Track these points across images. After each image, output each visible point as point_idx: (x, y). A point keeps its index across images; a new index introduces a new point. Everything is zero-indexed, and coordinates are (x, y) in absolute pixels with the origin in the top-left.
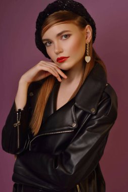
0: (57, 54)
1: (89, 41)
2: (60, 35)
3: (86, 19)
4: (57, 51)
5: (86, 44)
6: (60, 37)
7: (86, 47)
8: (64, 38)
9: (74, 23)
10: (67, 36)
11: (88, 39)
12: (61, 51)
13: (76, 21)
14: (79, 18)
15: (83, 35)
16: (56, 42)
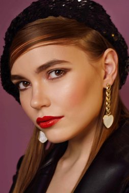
0: (38, 109)
1: (111, 83)
2: (44, 69)
3: (105, 36)
4: (36, 103)
5: (105, 90)
6: (44, 73)
7: (104, 96)
8: (53, 75)
9: (78, 45)
10: (61, 72)
11: (108, 78)
12: (45, 103)
13: (82, 42)
14: (91, 35)
15: (97, 70)
16: (35, 83)
